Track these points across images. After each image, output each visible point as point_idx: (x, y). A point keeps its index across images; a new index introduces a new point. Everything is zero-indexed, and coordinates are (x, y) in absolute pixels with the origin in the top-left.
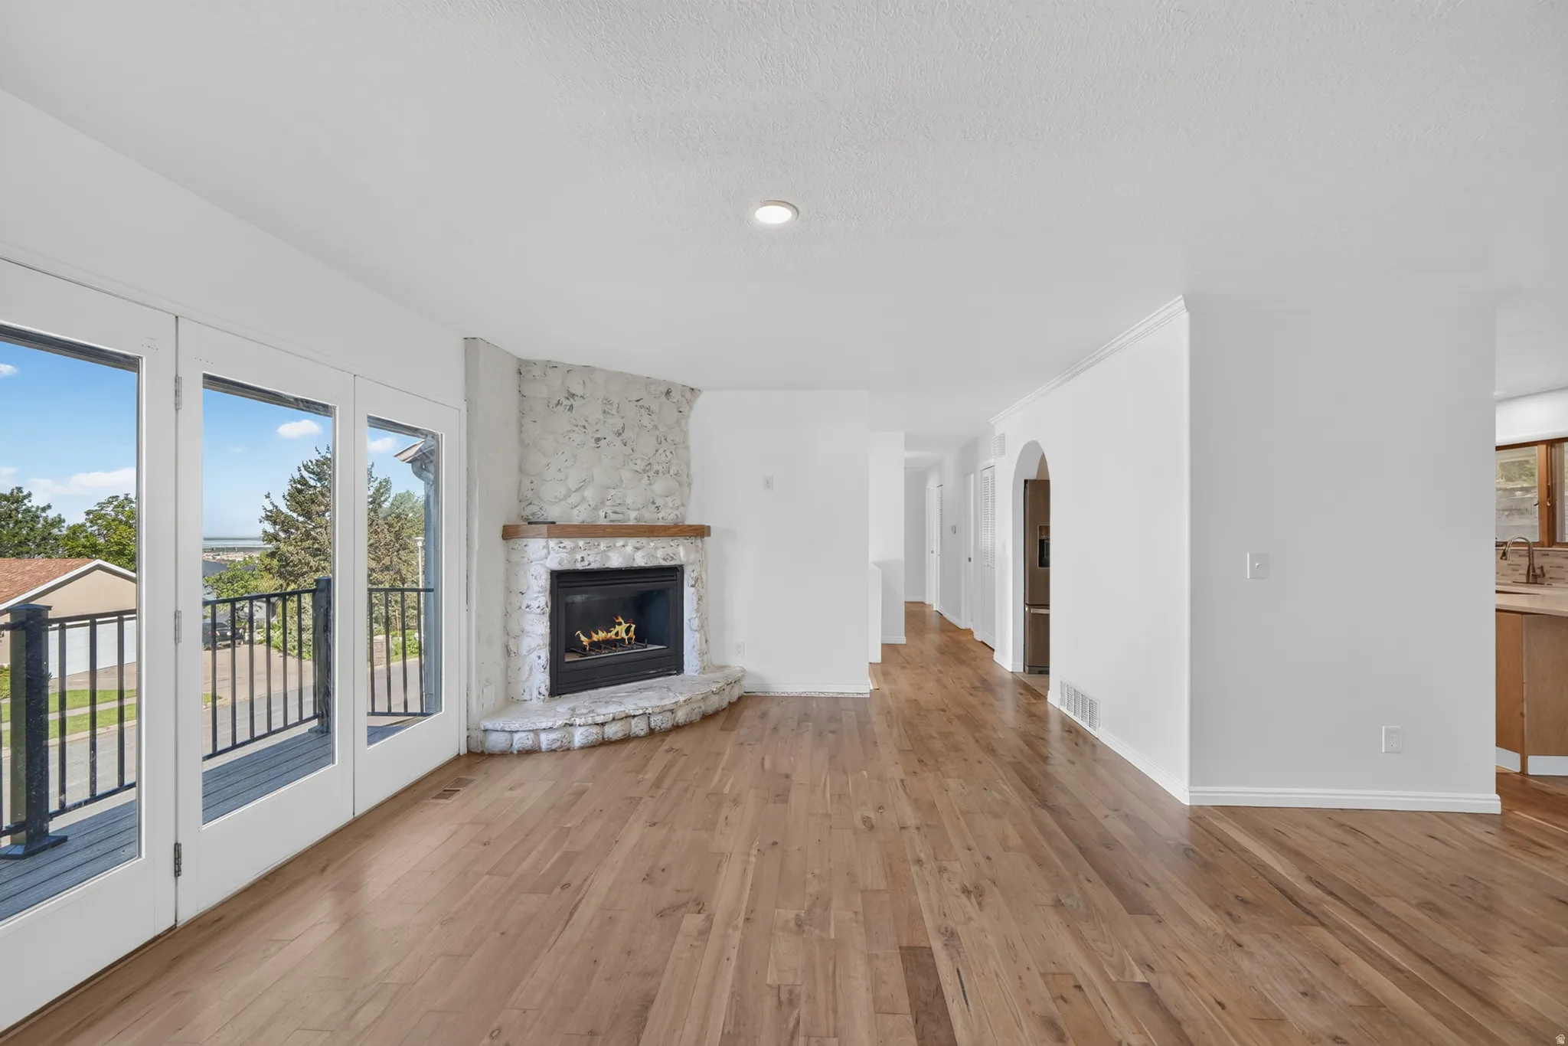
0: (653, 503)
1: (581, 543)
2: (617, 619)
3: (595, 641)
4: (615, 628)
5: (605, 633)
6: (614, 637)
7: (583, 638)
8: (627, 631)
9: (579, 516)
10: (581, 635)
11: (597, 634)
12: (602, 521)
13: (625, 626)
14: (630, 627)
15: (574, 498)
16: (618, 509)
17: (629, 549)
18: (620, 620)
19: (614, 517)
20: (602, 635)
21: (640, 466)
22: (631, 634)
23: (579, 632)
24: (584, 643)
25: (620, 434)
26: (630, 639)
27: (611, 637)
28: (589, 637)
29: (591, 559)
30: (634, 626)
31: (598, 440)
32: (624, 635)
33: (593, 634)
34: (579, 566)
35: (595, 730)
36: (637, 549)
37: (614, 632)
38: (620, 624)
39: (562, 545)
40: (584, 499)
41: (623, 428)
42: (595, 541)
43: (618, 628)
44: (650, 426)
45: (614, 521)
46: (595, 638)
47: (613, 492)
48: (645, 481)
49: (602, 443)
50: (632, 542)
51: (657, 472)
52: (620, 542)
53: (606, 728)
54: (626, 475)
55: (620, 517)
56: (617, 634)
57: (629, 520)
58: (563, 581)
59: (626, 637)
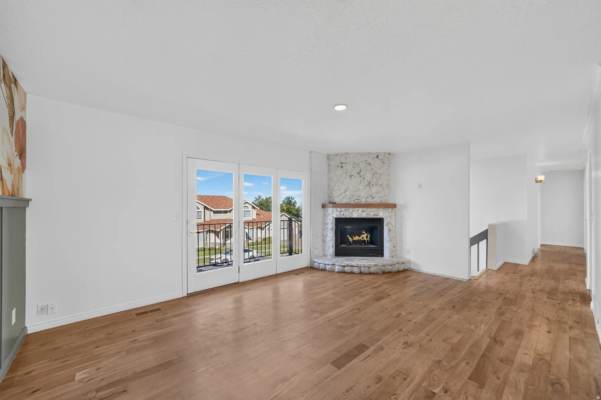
0: (371, 196)
1: (343, 209)
2: (363, 232)
3: (354, 240)
4: (362, 235)
5: (358, 237)
6: (361, 239)
7: (350, 238)
8: (367, 237)
9: (345, 201)
10: (349, 237)
11: (355, 237)
12: (352, 202)
13: (366, 235)
14: (368, 235)
15: (343, 195)
16: (358, 198)
17: (360, 211)
18: (364, 232)
19: (357, 201)
20: (356, 238)
21: (366, 183)
22: (368, 238)
23: (348, 236)
24: (350, 240)
25: (359, 173)
26: (368, 241)
27: (360, 239)
28: (352, 238)
29: (346, 214)
30: (369, 235)
31: (351, 176)
32: (365, 239)
33: (354, 237)
34: (343, 217)
35: (341, 267)
36: (363, 212)
37: (362, 237)
38: (364, 234)
39: (337, 210)
40: (346, 195)
41: (360, 171)
42: (347, 209)
43: (363, 235)
44: (370, 170)
45: (356, 202)
46: (354, 239)
47: (356, 193)
48: (368, 189)
49: (352, 177)
50: (361, 209)
51: (373, 185)
52: (356, 209)
53: (345, 268)
54: (361, 187)
55: (359, 201)
56: (363, 238)
57: (362, 202)
58: (339, 221)
59: (366, 240)
